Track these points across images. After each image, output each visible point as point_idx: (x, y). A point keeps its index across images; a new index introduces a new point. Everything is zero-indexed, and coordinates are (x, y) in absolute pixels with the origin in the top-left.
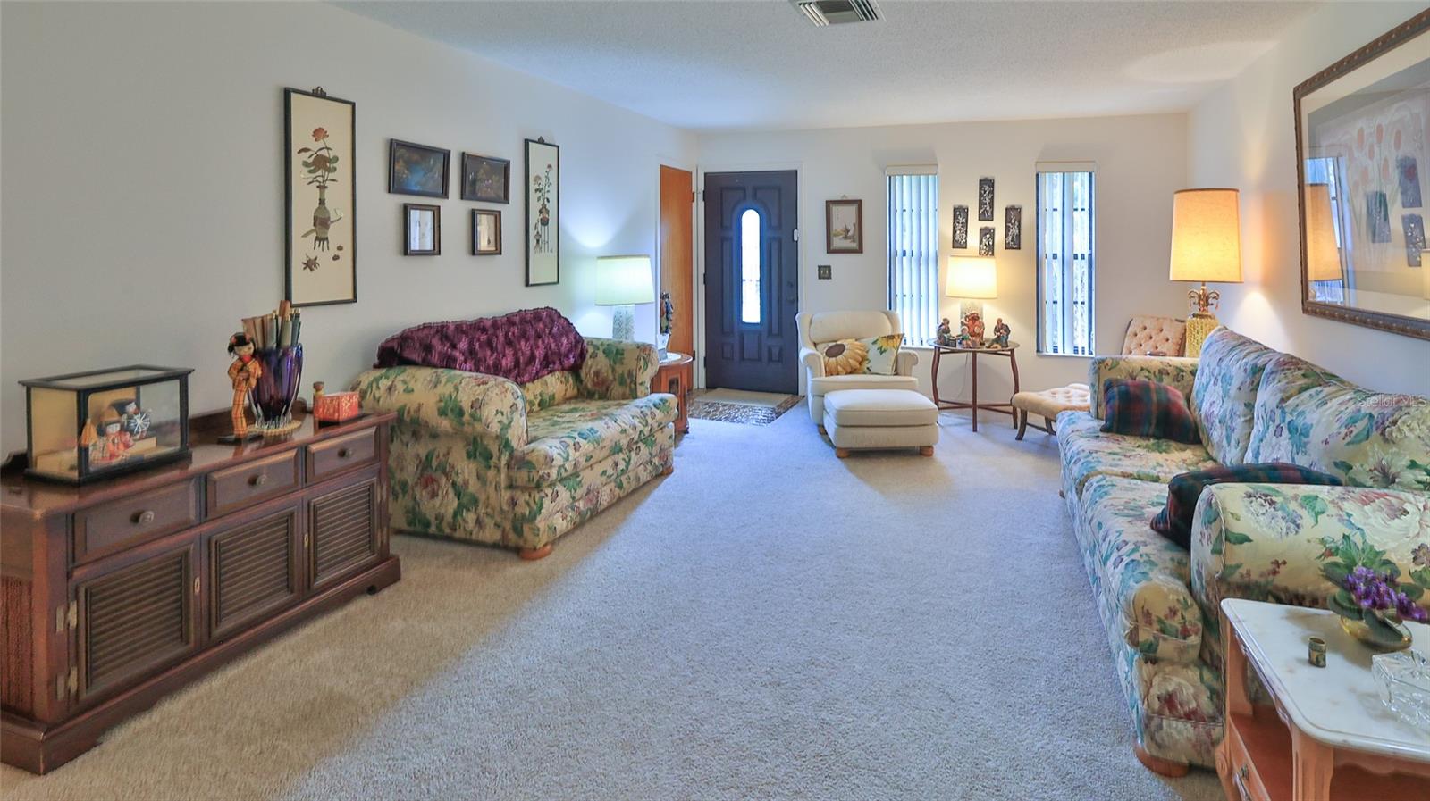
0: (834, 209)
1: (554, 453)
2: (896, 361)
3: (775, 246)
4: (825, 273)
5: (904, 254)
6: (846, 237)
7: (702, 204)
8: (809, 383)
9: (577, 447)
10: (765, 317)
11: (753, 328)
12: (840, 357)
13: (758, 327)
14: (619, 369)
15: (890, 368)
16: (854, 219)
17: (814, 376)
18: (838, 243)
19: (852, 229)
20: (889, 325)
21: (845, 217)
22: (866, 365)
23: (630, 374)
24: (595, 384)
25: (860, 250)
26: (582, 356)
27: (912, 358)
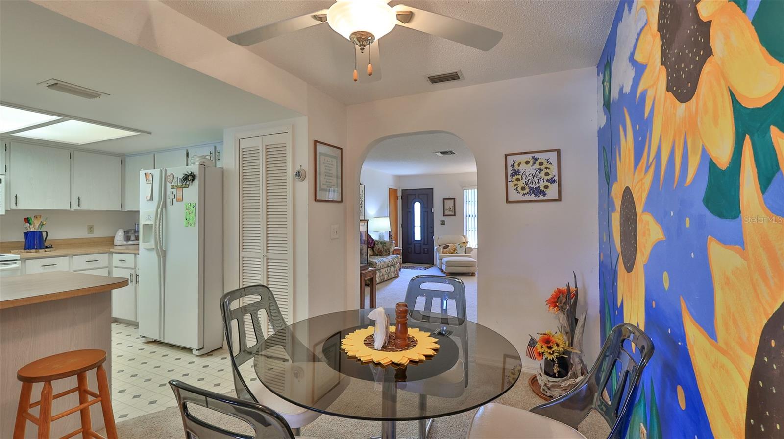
0: (446, 201)
1: (377, 262)
2: (466, 250)
3: (426, 214)
4: (443, 223)
5: (470, 216)
6: (450, 211)
7: (401, 200)
8: (438, 257)
9: (381, 263)
10: (423, 237)
11: (418, 242)
12: (447, 249)
13: (420, 242)
14: (385, 248)
15: (463, 252)
16: (453, 205)
17: (439, 254)
18: (447, 213)
19: (452, 208)
20: (464, 239)
21: (449, 204)
22: (456, 252)
23: (388, 249)
24: (378, 252)
25: (455, 215)
26: (374, 244)
27: (471, 249)
